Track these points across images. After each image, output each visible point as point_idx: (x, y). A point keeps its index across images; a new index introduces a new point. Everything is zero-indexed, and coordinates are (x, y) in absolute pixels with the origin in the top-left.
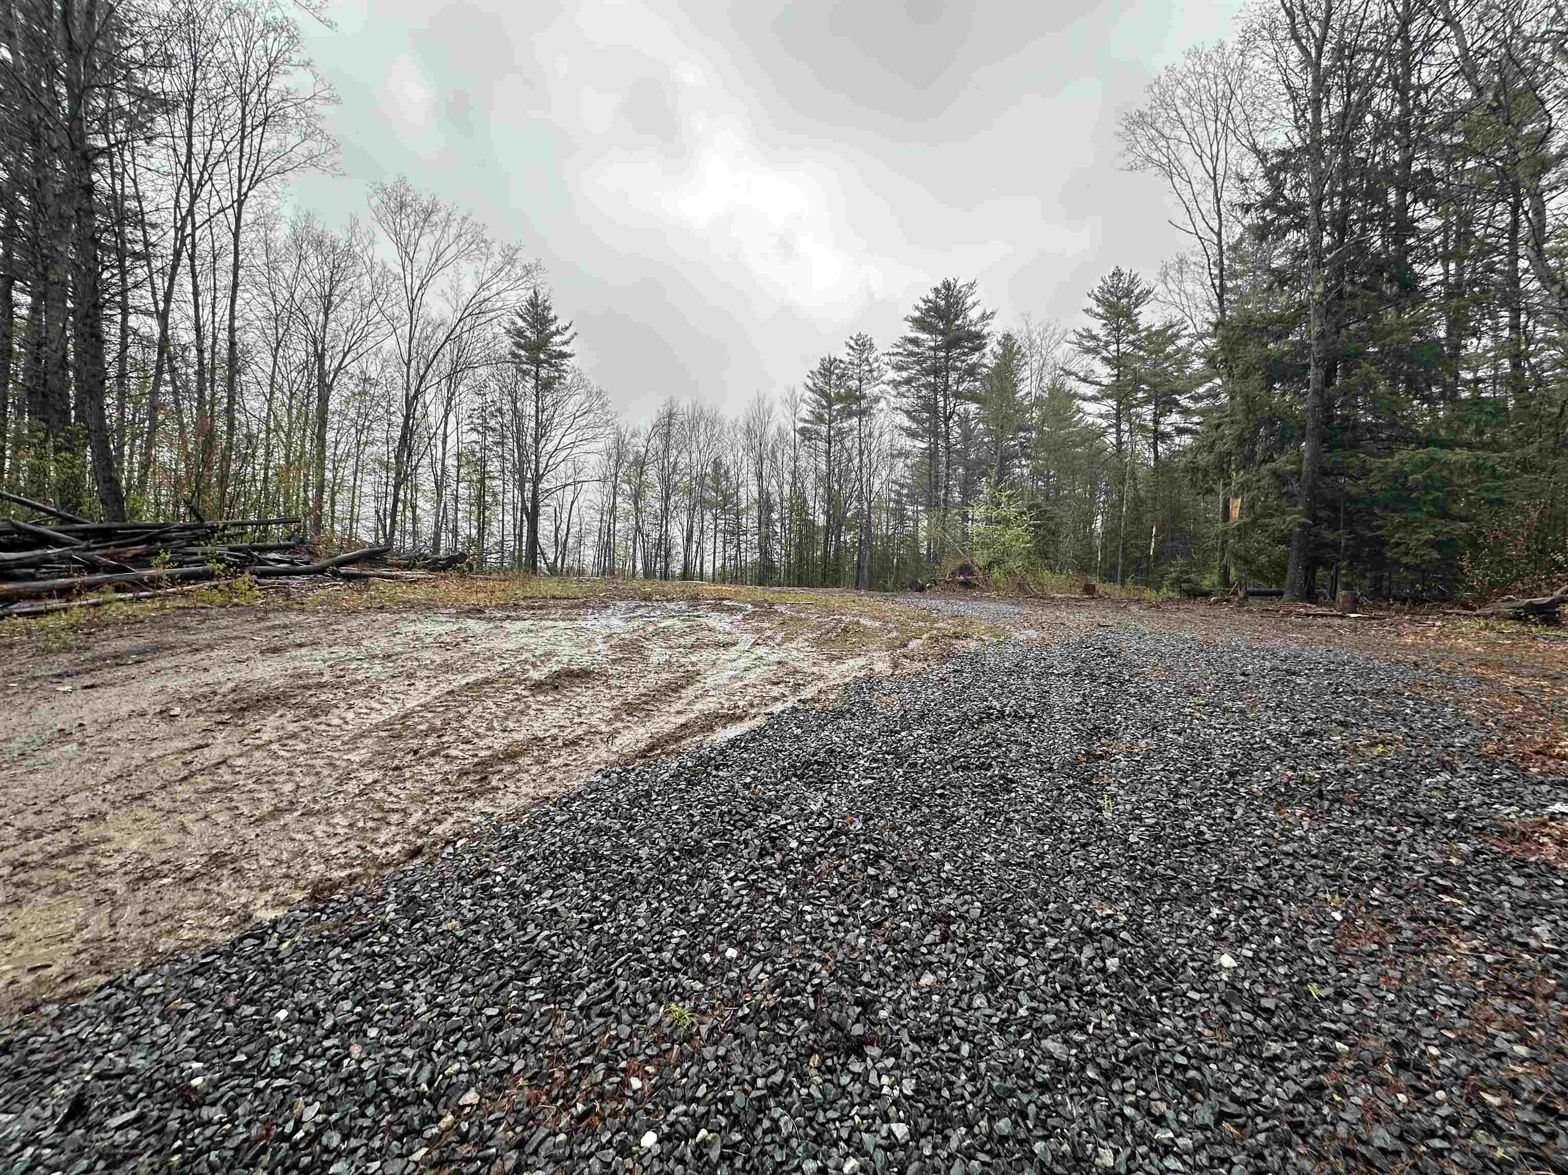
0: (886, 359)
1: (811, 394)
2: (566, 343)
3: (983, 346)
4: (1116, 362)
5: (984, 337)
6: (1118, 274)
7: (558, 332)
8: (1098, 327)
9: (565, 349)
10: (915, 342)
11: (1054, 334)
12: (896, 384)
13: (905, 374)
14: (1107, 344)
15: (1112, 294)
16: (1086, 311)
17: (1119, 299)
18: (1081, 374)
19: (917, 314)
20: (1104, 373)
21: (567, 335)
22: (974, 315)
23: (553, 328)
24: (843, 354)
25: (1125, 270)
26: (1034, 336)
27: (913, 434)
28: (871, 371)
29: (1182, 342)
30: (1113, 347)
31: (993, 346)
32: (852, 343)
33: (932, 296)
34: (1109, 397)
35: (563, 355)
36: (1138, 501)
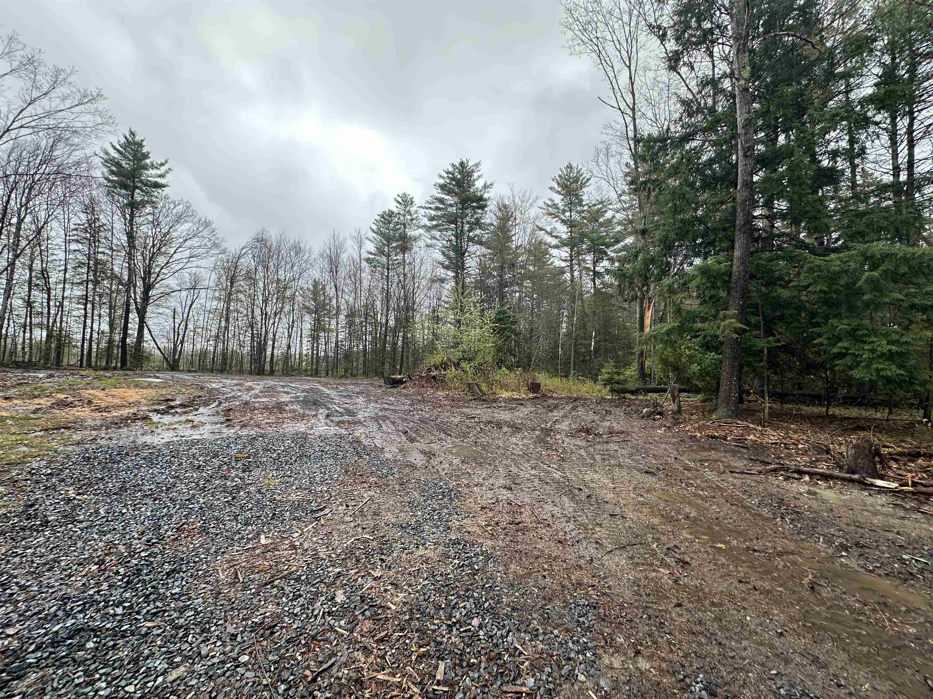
0: (422, 211)
1: (375, 235)
2: (162, 176)
3: (485, 206)
4: (570, 224)
5: (485, 200)
6: (570, 167)
7: (153, 166)
8: (558, 199)
9: (160, 180)
10: (441, 201)
11: (529, 199)
12: (429, 229)
13: (434, 223)
14: (564, 211)
15: (566, 180)
16: (551, 188)
17: (571, 184)
18: (549, 230)
19: (442, 181)
20: (563, 231)
21: (163, 169)
22: (479, 184)
23: (148, 161)
24: (394, 207)
25: (574, 165)
26: (517, 200)
27: (447, 268)
28: (412, 220)
29: (609, 215)
30: (568, 214)
31: (492, 206)
32: (400, 200)
33: (451, 169)
34: (565, 245)
35: (157, 185)
36: (584, 314)
